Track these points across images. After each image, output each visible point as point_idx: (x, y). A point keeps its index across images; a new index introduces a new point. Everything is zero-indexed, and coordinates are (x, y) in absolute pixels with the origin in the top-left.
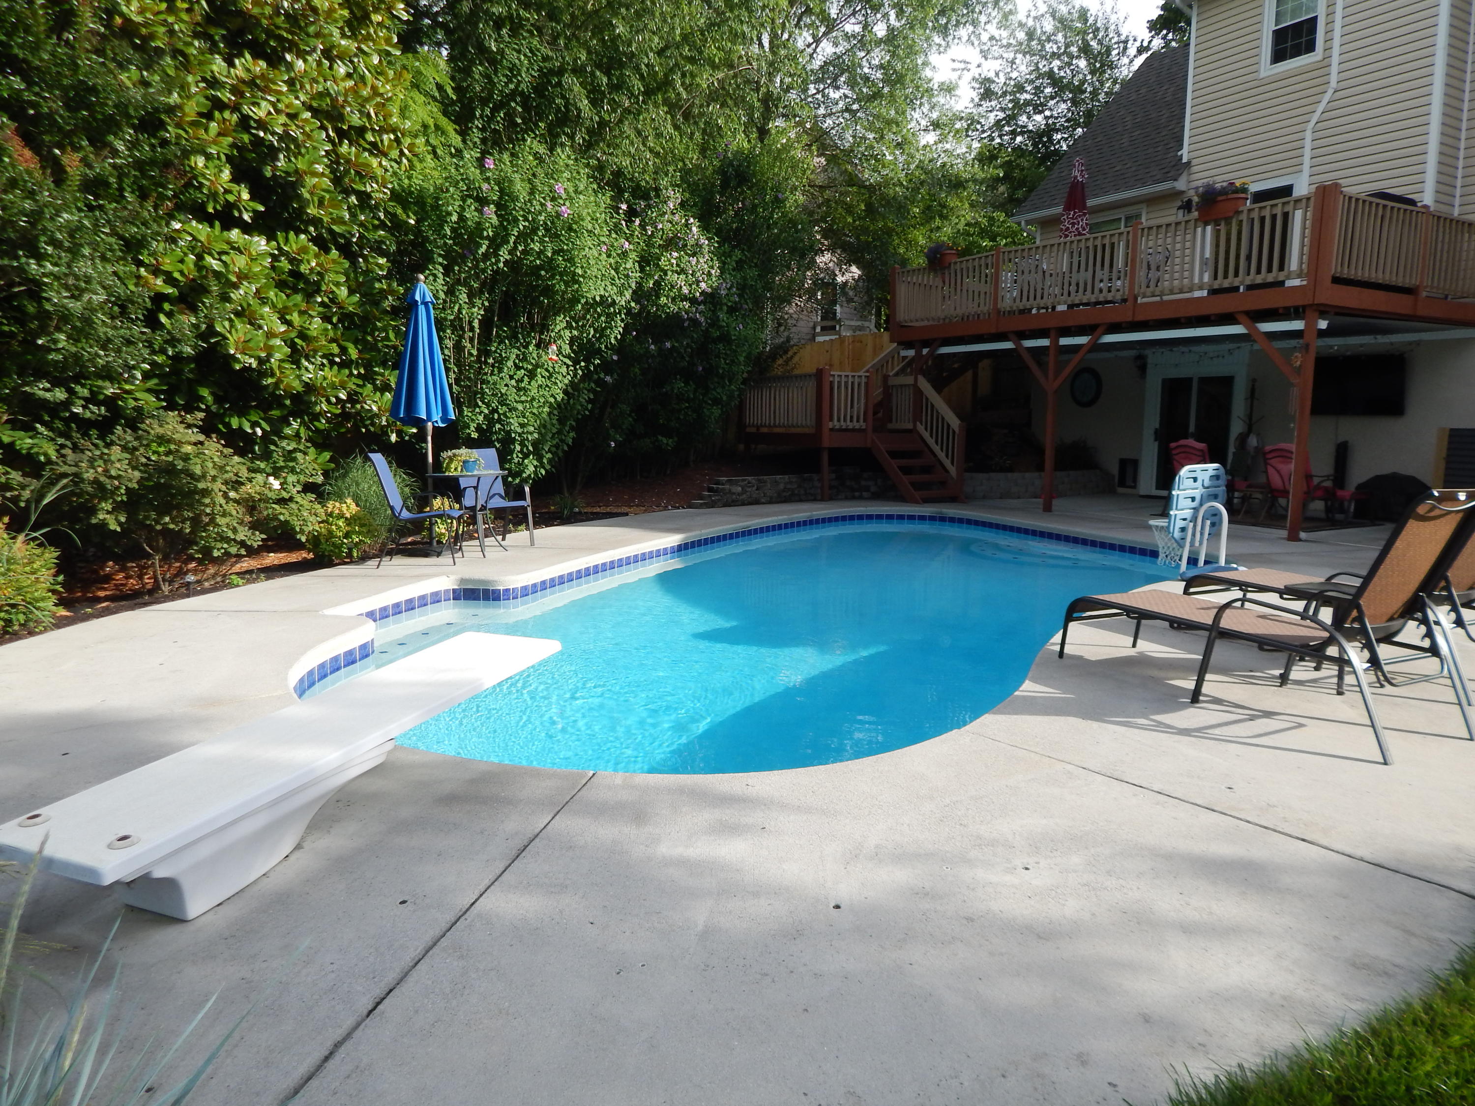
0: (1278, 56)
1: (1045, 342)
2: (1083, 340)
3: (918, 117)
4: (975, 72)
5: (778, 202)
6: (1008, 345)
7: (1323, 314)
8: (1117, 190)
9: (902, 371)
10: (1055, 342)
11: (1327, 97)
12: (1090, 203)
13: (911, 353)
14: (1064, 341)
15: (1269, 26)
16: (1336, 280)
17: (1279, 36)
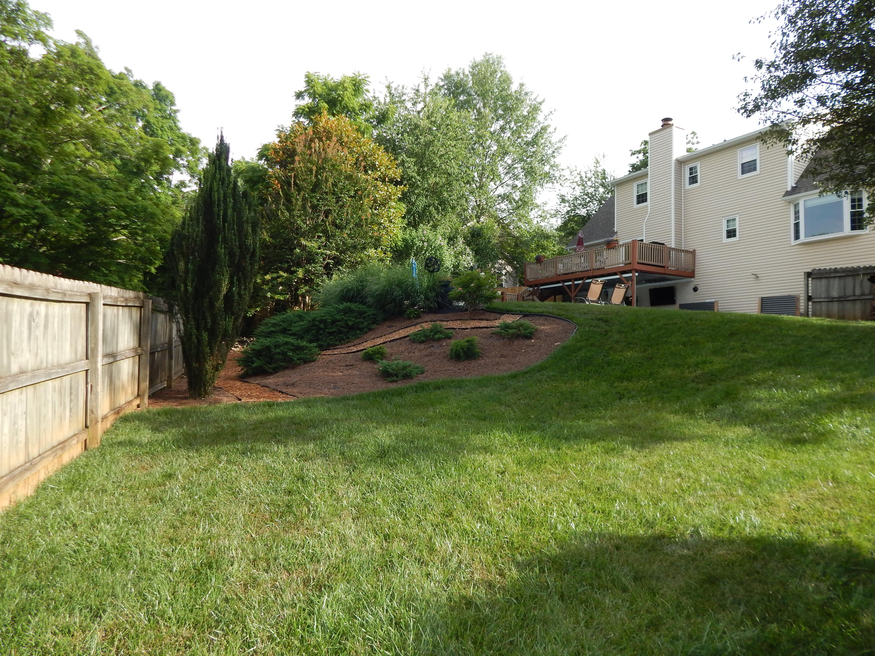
0: (639, 202)
1: (570, 283)
2: (580, 282)
3: (533, 214)
4: (558, 192)
5: (490, 242)
6: (560, 285)
7: (637, 272)
8: (596, 240)
9: (529, 295)
10: (573, 283)
11: (648, 215)
12: (585, 244)
13: (531, 289)
14: (576, 282)
15: (635, 194)
16: (638, 263)
17: (638, 197)
